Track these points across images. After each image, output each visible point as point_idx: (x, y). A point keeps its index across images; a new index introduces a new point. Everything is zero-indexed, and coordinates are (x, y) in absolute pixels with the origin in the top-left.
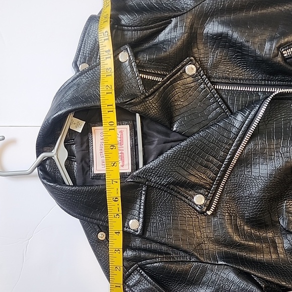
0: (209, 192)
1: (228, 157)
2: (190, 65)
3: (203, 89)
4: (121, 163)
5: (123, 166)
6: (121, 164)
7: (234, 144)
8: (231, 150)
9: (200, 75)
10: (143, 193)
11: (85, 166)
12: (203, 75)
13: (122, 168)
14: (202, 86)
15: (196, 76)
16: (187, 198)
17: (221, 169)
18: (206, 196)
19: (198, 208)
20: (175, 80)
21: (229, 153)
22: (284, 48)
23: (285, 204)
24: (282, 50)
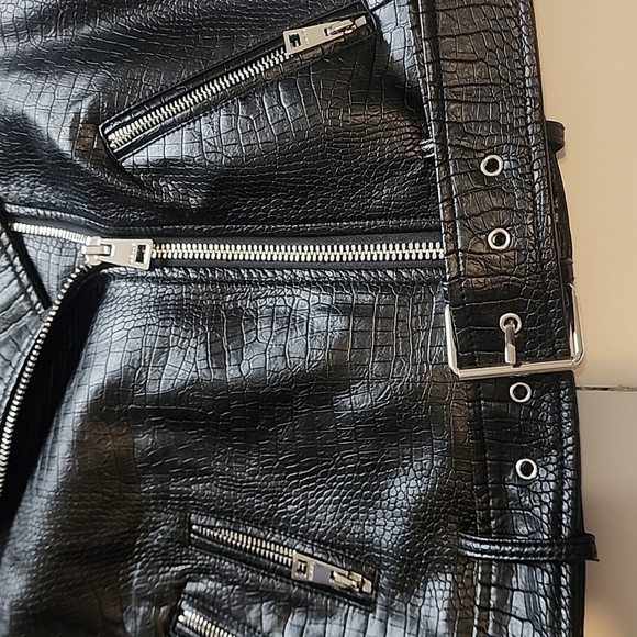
22: (108, 125)
23: (137, 572)
24: (103, 129)
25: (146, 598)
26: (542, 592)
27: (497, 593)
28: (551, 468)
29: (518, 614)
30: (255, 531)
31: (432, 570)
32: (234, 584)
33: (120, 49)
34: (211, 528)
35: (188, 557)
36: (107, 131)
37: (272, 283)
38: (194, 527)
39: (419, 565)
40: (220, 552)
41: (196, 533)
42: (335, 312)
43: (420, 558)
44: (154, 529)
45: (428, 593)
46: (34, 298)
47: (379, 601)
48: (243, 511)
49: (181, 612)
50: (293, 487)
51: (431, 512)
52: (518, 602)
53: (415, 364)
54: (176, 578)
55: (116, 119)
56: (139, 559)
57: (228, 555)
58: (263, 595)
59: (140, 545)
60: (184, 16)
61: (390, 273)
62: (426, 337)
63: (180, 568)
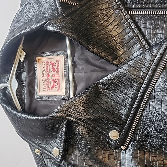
0: (124, 128)
1: (139, 95)
4: (58, 87)
5: (58, 90)
7: (144, 82)
8: (142, 88)
10: (64, 126)
11: (31, 89)
17: (134, 107)
21: (141, 91)
46: (140, 37)
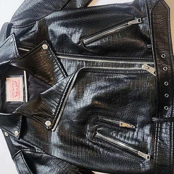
0: (53, 120)
1: (61, 102)
2: (45, 45)
3: (51, 57)
5: (19, 98)
6: (19, 97)
7: (63, 95)
8: (62, 98)
9: (50, 50)
10: (21, 119)
11: (3, 97)
12: (51, 50)
13: (19, 99)
14: (51, 56)
15: (48, 50)
16: (42, 122)
17: (59, 108)
18: (51, 122)
19: (47, 128)
20: (37, 52)
21: (62, 100)
22: (83, 39)
23: (88, 127)
24: (82, 40)
25: (90, 131)
26: (168, 128)
27: (160, 129)
28: (171, 108)
29: (164, 132)
30: (112, 118)
31: (147, 124)
32: (107, 128)
33: (86, 24)
34: (103, 118)
35: (98, 123)
36: (83, 40)
37: (116, 73)
38: (99, 118)
39: (144, 123)
40: (105, 122)
41: (100, 119)
42: (128, 79)
43: (144, 122)
44: (91, 119)
45: (146, 128)
46: (63, 71)
47: (136, 129)
48: (109, 115)
49: (97, 133)
50: (119, 110)
51: (147, 114)
52: (164, 130)
53: (144, 88)
54: (96, 127)
55: (85, 38)
56: (89, 124)
57: (106, 123)
58: (113, 130)
59: (89, 122)
60: (98, 18)
61: (139, 72)
62: (146, 83)
63: (96, 126)
